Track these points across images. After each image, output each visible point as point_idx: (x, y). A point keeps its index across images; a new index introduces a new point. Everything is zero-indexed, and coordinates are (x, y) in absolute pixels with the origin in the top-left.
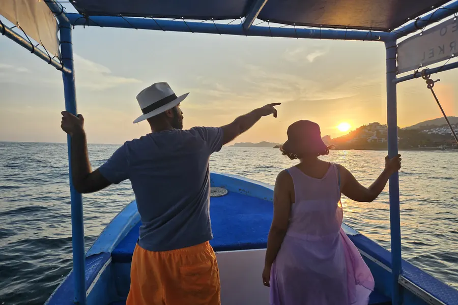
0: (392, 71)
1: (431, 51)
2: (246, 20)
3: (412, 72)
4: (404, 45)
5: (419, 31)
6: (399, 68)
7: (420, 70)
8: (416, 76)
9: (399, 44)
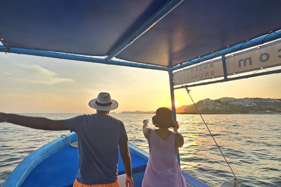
0: (172, 84)
1: (188, 78)
2: (108, 58)
3: (181, 86)
4: (176, 74)
5: (182, 69)
6: (175, 83)
7: (184, 85)
8: (182, 87)
9: (174, 73)
